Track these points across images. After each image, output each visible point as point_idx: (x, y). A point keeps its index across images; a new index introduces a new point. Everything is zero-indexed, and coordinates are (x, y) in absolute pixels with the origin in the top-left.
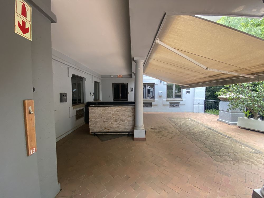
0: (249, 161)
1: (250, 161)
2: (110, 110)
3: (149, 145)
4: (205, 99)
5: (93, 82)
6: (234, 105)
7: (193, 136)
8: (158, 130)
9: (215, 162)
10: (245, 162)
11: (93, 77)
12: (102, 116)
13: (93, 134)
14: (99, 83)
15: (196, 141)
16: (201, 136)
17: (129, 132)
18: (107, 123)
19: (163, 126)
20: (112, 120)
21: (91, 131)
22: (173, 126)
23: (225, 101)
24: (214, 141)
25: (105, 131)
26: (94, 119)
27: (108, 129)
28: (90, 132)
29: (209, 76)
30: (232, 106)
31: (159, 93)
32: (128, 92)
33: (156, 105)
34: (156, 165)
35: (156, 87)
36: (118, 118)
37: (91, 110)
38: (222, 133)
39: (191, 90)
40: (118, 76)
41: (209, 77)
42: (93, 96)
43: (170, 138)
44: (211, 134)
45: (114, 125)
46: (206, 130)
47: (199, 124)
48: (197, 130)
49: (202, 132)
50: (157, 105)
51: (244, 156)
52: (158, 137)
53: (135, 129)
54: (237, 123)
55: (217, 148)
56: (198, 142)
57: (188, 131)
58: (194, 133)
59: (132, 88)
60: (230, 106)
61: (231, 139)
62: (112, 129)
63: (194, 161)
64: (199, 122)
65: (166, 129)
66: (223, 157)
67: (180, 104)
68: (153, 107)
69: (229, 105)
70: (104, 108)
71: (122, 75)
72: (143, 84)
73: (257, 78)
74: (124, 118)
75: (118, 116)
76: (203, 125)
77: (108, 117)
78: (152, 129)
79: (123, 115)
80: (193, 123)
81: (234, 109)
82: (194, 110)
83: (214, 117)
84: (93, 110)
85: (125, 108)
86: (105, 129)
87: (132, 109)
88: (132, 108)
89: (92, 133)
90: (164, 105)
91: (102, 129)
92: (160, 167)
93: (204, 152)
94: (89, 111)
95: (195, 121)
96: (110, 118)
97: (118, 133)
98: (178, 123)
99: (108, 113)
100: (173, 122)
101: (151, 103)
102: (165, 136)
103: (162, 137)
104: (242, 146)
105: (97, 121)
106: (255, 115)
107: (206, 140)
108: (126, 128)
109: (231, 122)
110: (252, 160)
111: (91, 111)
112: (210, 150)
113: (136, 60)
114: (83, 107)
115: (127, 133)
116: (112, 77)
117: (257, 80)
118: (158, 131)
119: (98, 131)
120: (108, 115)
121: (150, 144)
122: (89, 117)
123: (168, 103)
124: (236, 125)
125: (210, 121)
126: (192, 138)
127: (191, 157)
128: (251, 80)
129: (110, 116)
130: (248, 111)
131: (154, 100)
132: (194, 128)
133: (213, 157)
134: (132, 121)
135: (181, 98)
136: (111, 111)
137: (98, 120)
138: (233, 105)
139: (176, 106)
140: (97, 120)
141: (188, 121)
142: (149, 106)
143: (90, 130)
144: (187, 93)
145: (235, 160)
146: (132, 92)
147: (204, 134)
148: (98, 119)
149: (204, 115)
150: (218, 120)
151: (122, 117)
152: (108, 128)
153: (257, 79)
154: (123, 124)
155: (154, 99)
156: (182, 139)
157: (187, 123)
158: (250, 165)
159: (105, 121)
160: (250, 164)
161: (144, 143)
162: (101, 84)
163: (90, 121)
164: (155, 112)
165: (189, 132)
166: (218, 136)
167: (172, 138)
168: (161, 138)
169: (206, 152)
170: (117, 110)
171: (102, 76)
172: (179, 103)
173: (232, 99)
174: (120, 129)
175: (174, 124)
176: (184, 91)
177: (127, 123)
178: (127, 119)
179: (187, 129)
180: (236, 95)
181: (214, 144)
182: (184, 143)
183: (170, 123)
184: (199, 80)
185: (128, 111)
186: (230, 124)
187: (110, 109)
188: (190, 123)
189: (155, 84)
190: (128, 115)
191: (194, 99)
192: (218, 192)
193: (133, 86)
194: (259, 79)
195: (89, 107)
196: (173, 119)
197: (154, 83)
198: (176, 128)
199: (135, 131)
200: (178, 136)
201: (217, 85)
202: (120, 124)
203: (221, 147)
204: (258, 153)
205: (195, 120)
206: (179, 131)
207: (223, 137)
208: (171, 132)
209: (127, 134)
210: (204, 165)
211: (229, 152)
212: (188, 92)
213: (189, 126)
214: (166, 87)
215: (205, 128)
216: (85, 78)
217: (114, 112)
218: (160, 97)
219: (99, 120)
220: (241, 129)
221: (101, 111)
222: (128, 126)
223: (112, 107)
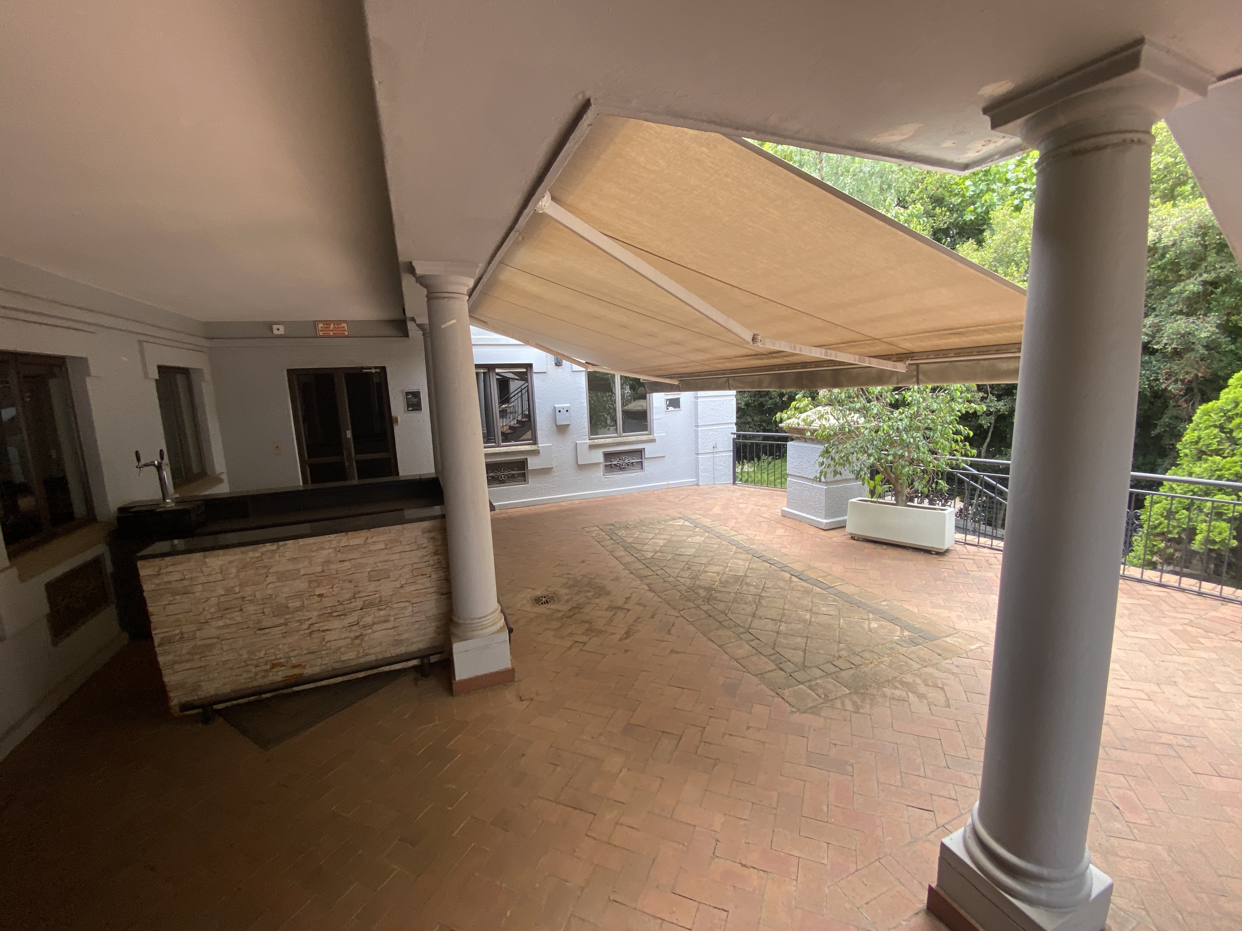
0: (898, 685)
1: (902, 683)
2: (293, 560)
3: (532, 700)
4: (734, 429)
5: (146, 376)
6: (837, 458)
7: (706, 607)
8: (567, 601)
9: (797, 718)
10: (888, 691)
11: (140, 342)
12: (243, 598)
13: (200, 710)
14: (194, 376)
15: (720, 632)
16: (735, 601)
17: (423, 655)
18: (285, 635)
19: (584, 576)
20: (315, 614)
21: (176, 698)
22: (626, 565)
23: (805, 441)
24: (783, 615)
25: (278, 676)
26: (193, 627)
27: (294, 667)
28: (174, 702)
29: (754, 353)
30: (829, 461)
31: (556, 412)
32: (394, 414)
33: (546, 471)
34: (577, 812)
35: (537, 382)
36: (347, 596)
37: (158, 574)
38: (802, 573)
39: (685, 397)
40: (321, 325)
41: (755, 355)
42: (159, 468)
43: (620, 640)
44: (769, 584)
45: (327, 638)
46: (749, 569)
47: (723, 543)
48: (718, 573)
49: (739, 579)
50: (550, 469)
51: (882, 666)
52: (569, 644)
53: (453, 639)
54: (845, 521)
55: (794, 649)
56: (728, 633)
57: (688, 582)
58: (709, 589)
59: (416, 395)
60: (823, 463)
61: (835, 595)
62: (319, 662)
63: (724, 734)
64: (722, 529)
65: (602, 591)
66: (817, 684)
67: (647, 454)
68: (533, 482)
69: (821, 460)
70: (251, 554)
71: (345, 322)
72: (474, 371)
73: (915, 373)
74: (387, 588)
75: (347, 585)
76: (738, 545)
77: (284, 601)
78: (538, 601)
79: (377, 576)
80: (698, 539)
81: (836, 473)
82: (697, 476)
83: (768, 502)
84: (178, 576)
85: (382, 538)
86: (274, 666)
87: (432, 535)
88: (429, 531)
89: (185, 707)
90: (582, 467)
91: (256, 674)
92: (595, 814)
93: (756, 680)
94: (147, 587)
95: (707, 529)
96: (298, 604)
97: (362, 675)
98: (645, 547)
99: (279, 580)
100: (625, 549)
101: (522, 465)
102: (601, 632)
103: (584, 639)
104: (868, 619)
105: (214, 632)
106: (900, 489)
107: (754, 615)
108: (405, 636)
109: (825, 518)
110: (909, 678)
111: (157, 581)
112: (773, 661)
113: (422, 277)
114: (100, 549)
115: (415, 662)
116: (282, 331)
117: (915, 379)
118: (565, 608)
119: (227, 689)
120: (286, 589)
121: (538, 694)
122: (153, 619)
123: (598, 456)
124: (841, 526)
125: (759, 519)
126: (704, 615)
127: (713, 720)
128: (895, 379)
129: (299, 595)
130: (878, 478)
131: (533, 447)
132: (709, 564)
133: (786, 693)
134: (435, 597)
135: (647, 430)
136: (301, 566)
137: (219, 628)
138: (832, 459)
139: (631, 467)
140: (211, 631)
141: (681, 533)
142: (512, 479)
143: (172, 694)
144: (671, 408)
145: (856, 693)
146: (414, 415)
147: (745, 587)
148: (221, 623)
149: (738, 494)
150: (785, 515)
151: (372, 587)
152: (294, 661)
153: (912, 377)
154: (385, 621)
155: (535, 443)
156: (669, 632)
157: (680, 542)
158: (904, 700)
159: (265, 624)
160: (904, 694)
161: (509, 694)
162: (207, 377)
163: (160, 645)
164: (543, 503)
165: (690, 589)
166: (793, 589)
167: (628, 634)
168: (585, 643)
169: (760, 675)
170: (338, 551)
171: (207, 325)
172: (640, 452)
173: (828, 438)
174: (372, 651)
175: (629, 559)
176: (658, 399)
177: (410, 609)
178: (408, 589)
179: (682, 574)
180: (841, 421)
181: (783, 627)
182: (677, 652)
183: (612, 552)
184: (718, 363)
185: (408, 548)
186: (823, 527)
187: (288, 555)
188: (690, 540)
189: (535, 369)
190: (408, 569)
191: (696, 432)
192: (825, 861)
193: (421, 384)
194: (920, 377)
195: (140, 564)
196: (622, 533)
197: (529, 366)
198: (642, 578)
199: (457, 647)
200: (653, 617)
201: (782, 387)
202: (364, 627)
203: (807, 637)
204: (921, 640)
205: (707, 522)
206: (651, 590)
207: (808, 592)
208: (620, 603)
209: (414, 667)
210: (763, 743)
211: (834, 656)
212: (674, 403)
213: (686, 559)
214: (582, 381)
215: (744, 556)
216: (82, 362)
217: (319, 569)
218: (562, 429)
219: (227, 626)
220: (860, 543)
221: (234, 570)
222: (413, 623)
223: (301, 542)
